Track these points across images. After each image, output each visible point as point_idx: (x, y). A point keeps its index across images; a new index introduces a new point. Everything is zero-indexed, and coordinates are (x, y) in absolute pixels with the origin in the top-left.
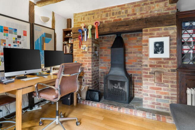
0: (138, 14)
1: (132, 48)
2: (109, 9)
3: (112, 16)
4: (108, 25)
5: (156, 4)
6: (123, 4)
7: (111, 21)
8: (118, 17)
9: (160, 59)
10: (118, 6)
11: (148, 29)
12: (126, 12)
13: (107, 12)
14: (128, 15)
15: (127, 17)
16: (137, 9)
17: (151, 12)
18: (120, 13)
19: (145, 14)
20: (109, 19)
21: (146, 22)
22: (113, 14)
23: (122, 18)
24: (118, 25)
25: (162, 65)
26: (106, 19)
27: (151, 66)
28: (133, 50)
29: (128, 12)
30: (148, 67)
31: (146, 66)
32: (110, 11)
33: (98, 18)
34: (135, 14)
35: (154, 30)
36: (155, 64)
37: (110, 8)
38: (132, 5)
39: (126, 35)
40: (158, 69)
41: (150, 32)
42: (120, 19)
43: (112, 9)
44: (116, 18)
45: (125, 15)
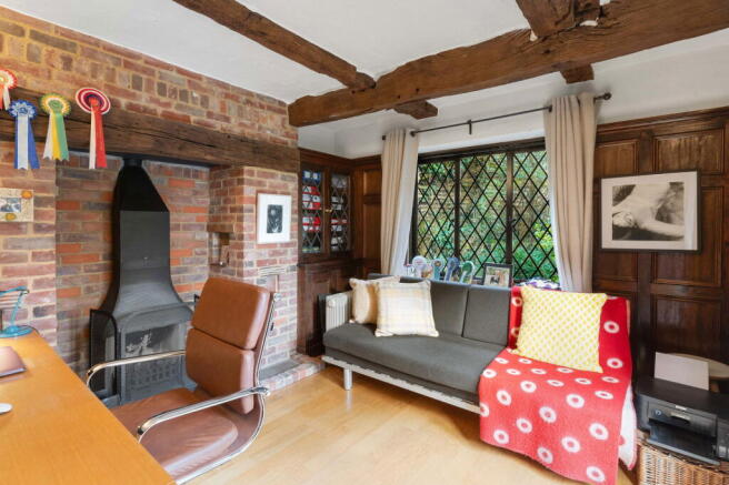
0: (233, 120)
1: (180, 211)
2: (146, 62)
3: (156, 95)
4: (149, 126)
5: (269, 113)
6: (198, 72)
7: (154, 112)
8: (179, 107)
9: (274, 245)
10: (181, 71)
11: (256, 169)
12: (205, 101)
13: (137, 70)
14: (210, 115)
15: (205, 119)
16: (232, 106)
17: (260, 128)
18: (184, 95)
19: (249, 127)
20: (143, 100)
21: (254, 152)
22: (162, 89)
23: (193, 118)
24: (183, 135)
25: (278, 258)
26: (133, 96)
27: (260, 263)
28: (183, 218)
29: (211, 104)
30: (255, 267)
31: (251, 264)
32: (152, 73)
33: (94, 76)
34: (227, 119)
35: (265, 175)
36: (267, 257)
37: (149, 61)
38: (220, 90)
39: (161, 167)
40: (273, 269)
41: (259, 179)
42: (185, 116)
43: (157, 69)
44: (172, 110)
45: (200, 111)
